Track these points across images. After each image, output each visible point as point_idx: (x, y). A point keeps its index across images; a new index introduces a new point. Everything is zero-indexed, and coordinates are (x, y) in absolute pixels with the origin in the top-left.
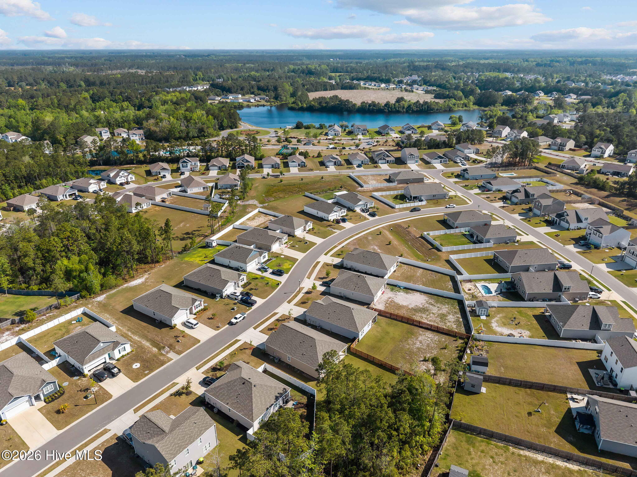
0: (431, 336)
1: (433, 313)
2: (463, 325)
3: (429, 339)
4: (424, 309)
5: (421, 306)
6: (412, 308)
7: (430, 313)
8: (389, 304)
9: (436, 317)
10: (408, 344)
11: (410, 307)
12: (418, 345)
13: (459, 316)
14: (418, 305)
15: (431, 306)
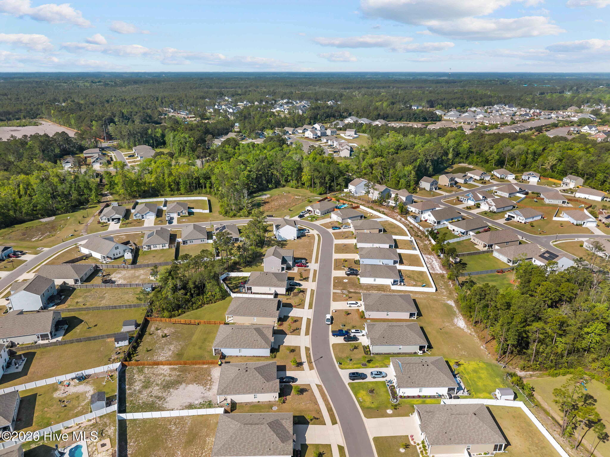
0: (161, 358)
1: (157, 385)
2: (127, 380)
3: (162, 354)
4: (168, 387)
5: (171, 390)
6: (181, 384)
7: (161, 384)
8: (207, 380)
9: (154, 381)
10: (180, 345)
11: (184, 385)
12: (172, 347)
13: (128, 392)
14: (176, 391)
15: (160, 394)
